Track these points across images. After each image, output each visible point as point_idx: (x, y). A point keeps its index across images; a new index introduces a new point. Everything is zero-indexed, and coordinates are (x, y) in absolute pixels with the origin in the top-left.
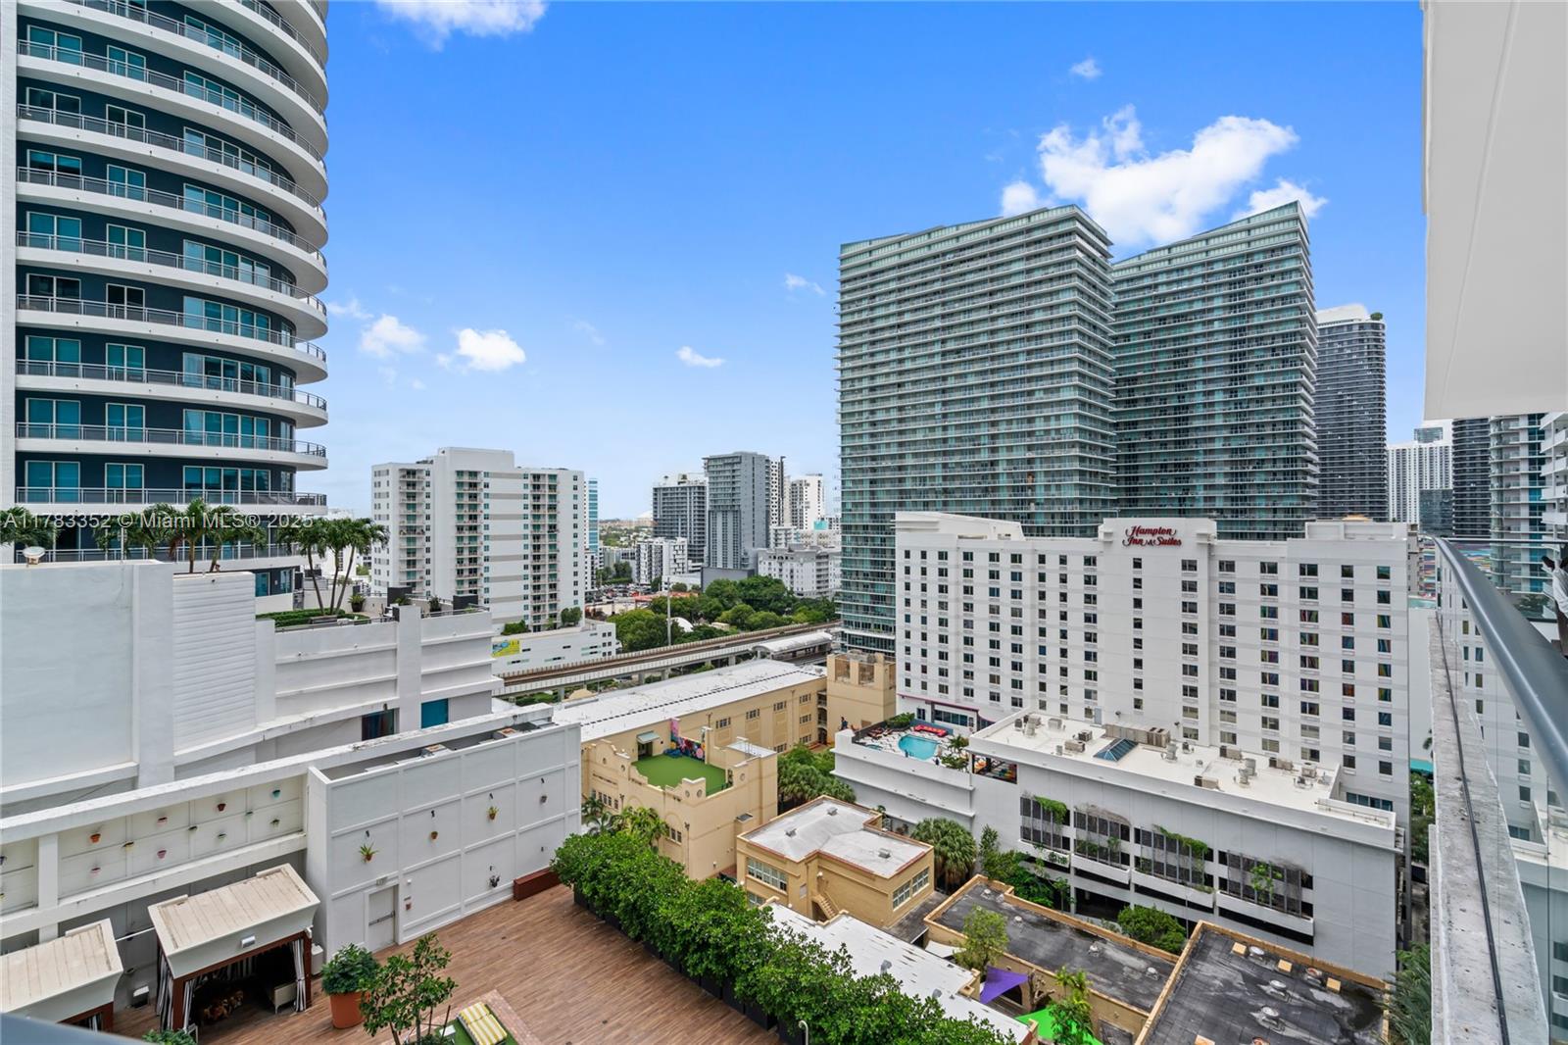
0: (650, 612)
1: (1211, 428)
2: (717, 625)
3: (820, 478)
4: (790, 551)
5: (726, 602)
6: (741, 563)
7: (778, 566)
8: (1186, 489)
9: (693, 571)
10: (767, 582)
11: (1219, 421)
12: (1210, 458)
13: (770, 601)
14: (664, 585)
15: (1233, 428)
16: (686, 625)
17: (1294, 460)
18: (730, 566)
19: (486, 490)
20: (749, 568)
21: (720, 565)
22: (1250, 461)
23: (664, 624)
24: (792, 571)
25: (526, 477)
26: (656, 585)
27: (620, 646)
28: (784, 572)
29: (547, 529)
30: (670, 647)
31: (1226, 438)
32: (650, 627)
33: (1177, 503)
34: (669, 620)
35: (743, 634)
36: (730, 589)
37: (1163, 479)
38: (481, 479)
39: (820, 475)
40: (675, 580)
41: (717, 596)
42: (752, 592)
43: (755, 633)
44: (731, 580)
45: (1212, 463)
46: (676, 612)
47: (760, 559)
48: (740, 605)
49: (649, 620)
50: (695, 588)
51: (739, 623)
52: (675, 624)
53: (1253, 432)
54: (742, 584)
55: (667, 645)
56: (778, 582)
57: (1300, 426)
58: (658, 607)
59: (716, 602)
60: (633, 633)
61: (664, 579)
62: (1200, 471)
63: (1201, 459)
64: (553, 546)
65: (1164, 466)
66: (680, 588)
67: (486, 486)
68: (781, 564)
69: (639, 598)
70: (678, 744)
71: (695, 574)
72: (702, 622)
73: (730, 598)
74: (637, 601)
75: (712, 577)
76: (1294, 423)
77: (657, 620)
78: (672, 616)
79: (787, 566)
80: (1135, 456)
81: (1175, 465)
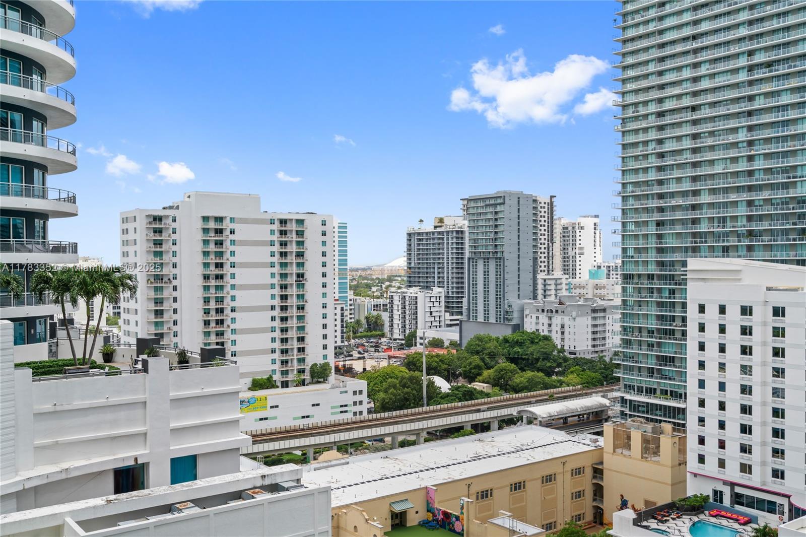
0: (403, 369)
2: (478, 386)
4: (561, 303)
5: (488, 360)
6: (505, 316)
7: (546, 321)
9: (451, 325)
10: (535, 338)
13: (537, 360)
14: (418, 340)
16: (442, 385)
18: (492, 320)
20: (514, 322)
21: (481, 319)
23: (419, 383)
24: (563, 327)
26: (410, 340)
27: (372, 405)
28: (554, 328)
29: (294, 277)
30: (425, 409)
32: (404, 386)
34: (425, 378)
35: (507, 396)
36: (491, 346)
40: (431, 334)
41: (477, 353)
42: (517, 349)
43: (520, 395)
44: (494, 336)
46: (432, 371)
47: (526, 312)
48: (503, 363)
49: (403, 378)
50: (453, 344)
51: (502, 383)
52: (431, 384)
54: (506, 340)
55: (422, 406)
56: (547, 338)
58: (412, 364)
59: (476, 359)
60: (386, 391)
61: (419, 333)
66: (437, 343)
67: (233, 232)
68: (550, 318)
69: (391, 353)
70: (434, 515)
71: (453, 328)
72: (461, 382)
73: (492, 356)
74: (390, 357)
75: (472, 332)
77: (411, 379)
78: (428, 374)
79: (557, 320)
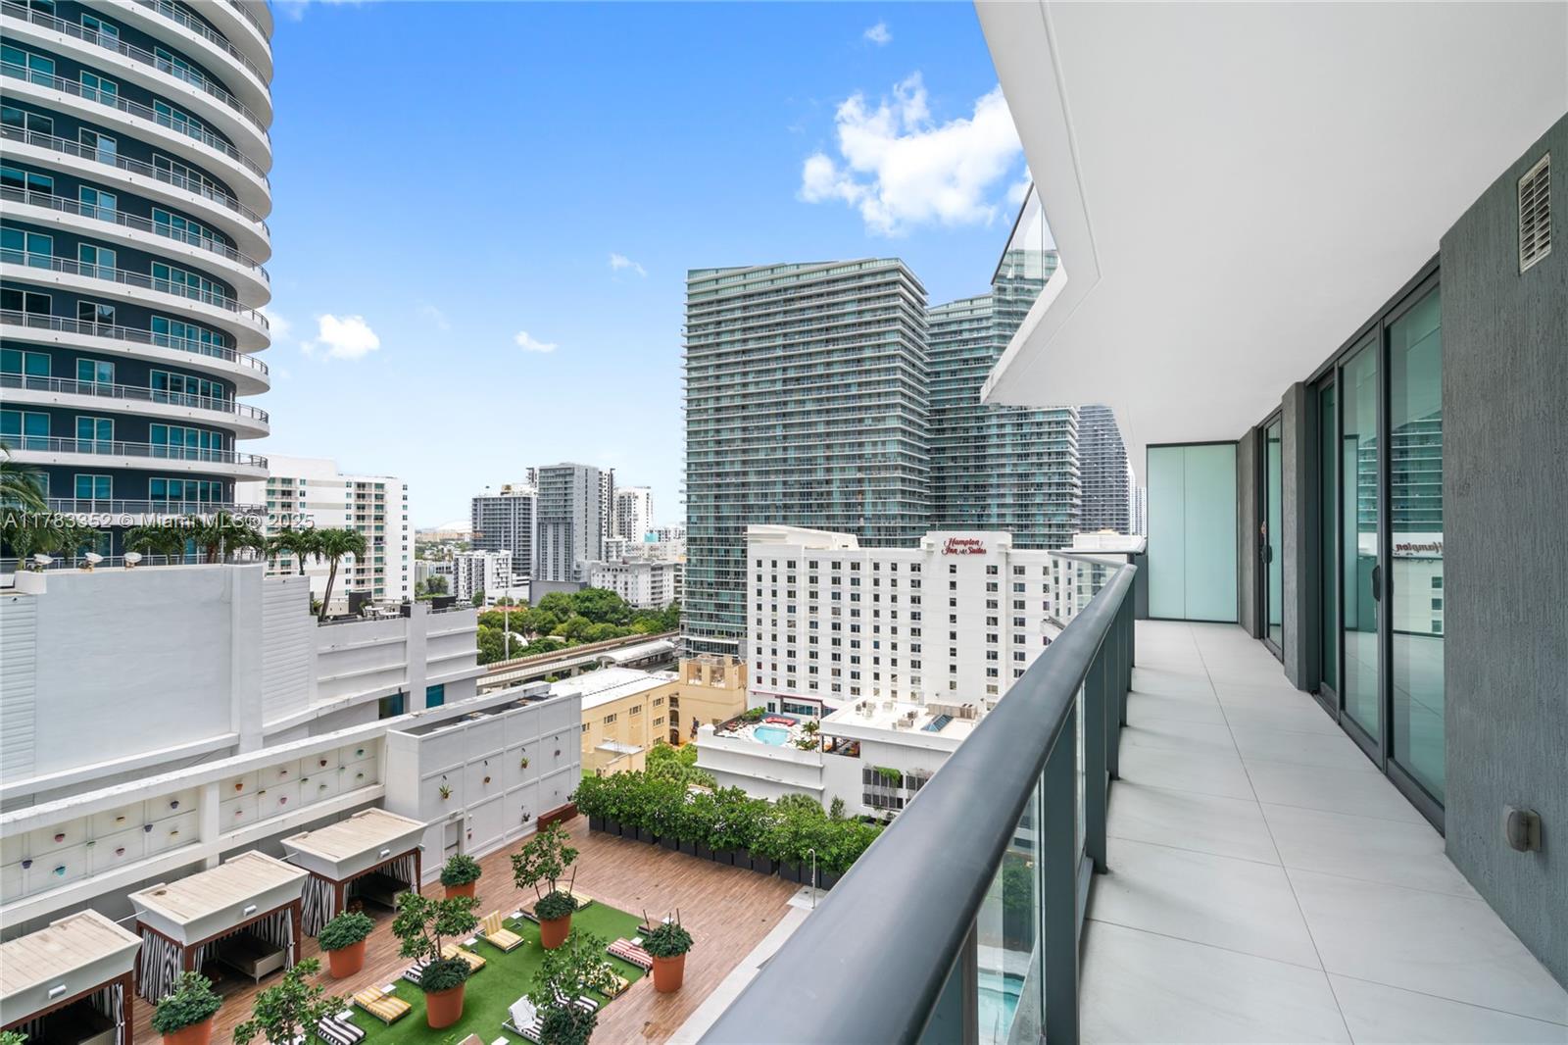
1: (1003, 455)
3: (648, 491)
8: (984, 507)
11: (1008, 450)
12: (1002, 481)
15: (1019, 456)
17: (1064, 484)
18: (561, 579)
19: (302, 499)
22: (1032, 484)
23: (500, 638)
25: (348, 485)
29: (373, 541)
31: (1015, 465)
33: (976, 518)
37: (966, 498)
38: (297, 487)
39: (649, 488)
42: (587, 604)
45: (1004, 485)
53: (1034, 460)
56: (613, 593)
57: (1068, 456)
62: (993, 491)
63: (994, 481)
64: (379, 560)
65: (966, 487)
67: (303, 494)
71: (521, 587)
76: (1063, 454)
80: (943, 478)
81: (975, 486)
